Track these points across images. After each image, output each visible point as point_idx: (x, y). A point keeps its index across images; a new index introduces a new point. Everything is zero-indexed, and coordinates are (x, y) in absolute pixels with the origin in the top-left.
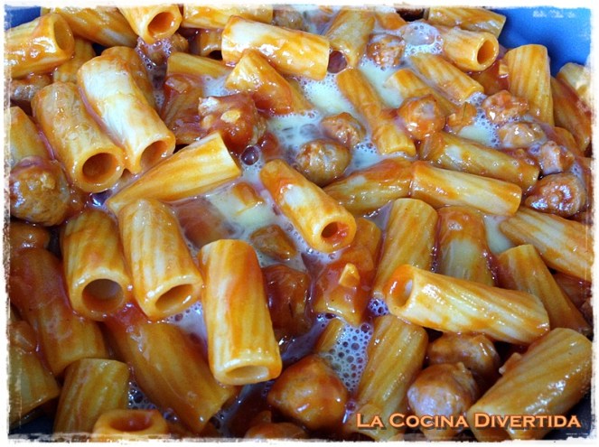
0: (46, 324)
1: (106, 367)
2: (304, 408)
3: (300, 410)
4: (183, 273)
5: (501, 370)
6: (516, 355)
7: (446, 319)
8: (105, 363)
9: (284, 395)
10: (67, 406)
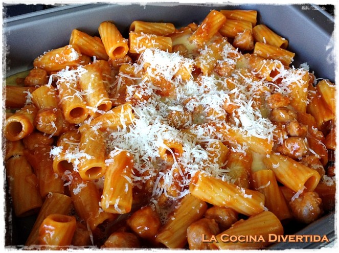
0: (42, 176)
1: (61, 197)
2: (140, 227)
3: (138, 228)
4: (98, 162)
5: (232, 225)
6: (242, 220)
7: (212, 198)
8: (61, 195)
9: (133, 221)
10: (43, 211)
